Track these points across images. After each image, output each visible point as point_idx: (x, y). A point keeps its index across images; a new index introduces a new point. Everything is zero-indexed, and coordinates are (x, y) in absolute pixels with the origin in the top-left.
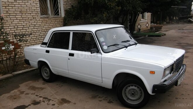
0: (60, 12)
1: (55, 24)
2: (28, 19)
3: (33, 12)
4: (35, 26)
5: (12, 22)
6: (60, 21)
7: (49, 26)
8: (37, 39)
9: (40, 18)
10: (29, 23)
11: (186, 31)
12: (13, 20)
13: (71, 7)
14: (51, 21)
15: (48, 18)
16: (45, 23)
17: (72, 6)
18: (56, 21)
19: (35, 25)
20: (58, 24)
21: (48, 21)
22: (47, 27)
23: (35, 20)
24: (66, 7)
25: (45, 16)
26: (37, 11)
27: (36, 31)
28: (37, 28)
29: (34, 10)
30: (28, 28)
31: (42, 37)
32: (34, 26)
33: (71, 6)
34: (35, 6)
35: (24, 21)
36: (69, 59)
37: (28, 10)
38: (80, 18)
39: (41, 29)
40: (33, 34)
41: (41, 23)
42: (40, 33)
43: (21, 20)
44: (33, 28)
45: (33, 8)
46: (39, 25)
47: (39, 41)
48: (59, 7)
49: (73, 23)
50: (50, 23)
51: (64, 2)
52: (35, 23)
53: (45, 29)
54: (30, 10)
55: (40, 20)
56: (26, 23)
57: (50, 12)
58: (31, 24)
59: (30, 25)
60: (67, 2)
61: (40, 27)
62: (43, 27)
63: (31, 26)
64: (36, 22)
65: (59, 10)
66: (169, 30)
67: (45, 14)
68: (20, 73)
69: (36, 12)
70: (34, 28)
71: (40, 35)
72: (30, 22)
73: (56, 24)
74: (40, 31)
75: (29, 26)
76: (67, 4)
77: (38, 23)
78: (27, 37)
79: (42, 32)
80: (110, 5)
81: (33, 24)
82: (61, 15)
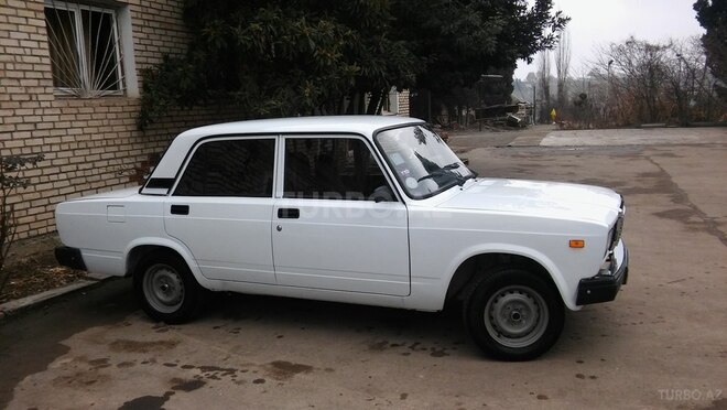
0: (120, 77)
1: (106, 122)
2: (11, 100)
3: (28, 75)
4: (36, 129)
6: (126, 109)
7: (86, 130)
8: (45, 179)
9: (51, 98)
10: (14, 115)
11: (521, 152)
13: (162, 61)
14: (90, 110)
15: (78, 97)
16: (73, 117)
17: (166, 57)
18: (112, 109)
19: (35, 124)
20: (118, 122)
21: (82, 110)
22: (80, 131)
23: (35, 105)
24: (144, 60)
25: (68, 90)
26: (42, 72)
27: (41, 146)
28: (43, 137)
29: (30, 67)
30: (8, 136)
31: (61, 172)
32: (31, 127)
33: (159, 55)
34: (35, 52)
36: (279, 229)
37: (10, 66)
38: (201, 102)
39: (57, 140)
40: (47, 156)
41: (56, 118)
42: (53, 155)
44: (28, 135)
45: (26, 59)
46: (51, 125)
47: (50, 186)
48: (118, 60)
49: (169, 119)
50: (88, 117)
51: (137, 41)
52: (34, 115)
53: (71, 139)
54: (18, 67)
55: (55, 104)
57: (85, 73)
58: (20, 120)
59: (16, 124)
60: (147, 42)
61: (53, 133)
62: (63, 132)
63: (20, 127)
64: (39, 112)
65: (117, 70)
67: (69, 85)
68: (28, 306)
69: (39, 75)
70: (32, 138)
71: (56, 162)
72: (18, 112)
73: (112, 122)
74: (55, 148)
75: (12, 128)
76: (149, 48)
77: (46, 119)
78: (28, 169)
79: (61, 151)
80: (324, 56)
81: (27, 119)
82: (125, 90)
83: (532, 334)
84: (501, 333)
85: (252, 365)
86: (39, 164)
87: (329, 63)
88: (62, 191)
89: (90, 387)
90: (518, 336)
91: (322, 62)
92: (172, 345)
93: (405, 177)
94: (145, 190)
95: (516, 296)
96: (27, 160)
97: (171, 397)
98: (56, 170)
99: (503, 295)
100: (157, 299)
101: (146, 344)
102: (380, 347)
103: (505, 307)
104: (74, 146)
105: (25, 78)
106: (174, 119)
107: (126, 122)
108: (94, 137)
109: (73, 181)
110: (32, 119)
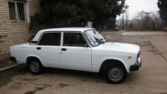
0: (25, 18)
1: (22, 28)
3: (4, 17)
6: (27, 25)
8: (8, 41)
9: (9, 22)
13: (35, 14)
14: (18, 25)
15: (16, 22)
16: (14, 27)
17: (36, 13)
18: (23, 25)
19: (6, 28)
20: (25, 28)
21: (16, 25)
22: (16, 30)
23: (6, 24)
24: (31, 14)
25: (13, 21)
26: (7, 16)
27: (7, 33)
28: (7, 31)
29: (5, 15)
32: (5, 29)
33: (35, 13)
34: (6, 12)
36: (62, 53)
38: (44, 24)
39: (11, 32)
41: (10, 27)
44: (4, 31)
45: (4, 13)
46: (9, 29)
47: (8, 43)
48: (25, 14)
50: (18, 27)
51: (30, 9)
54: (2, 15)
55: (10, 24)
57: (17, 17)
58: (2, 27)
60: (32, 10)
61: (10, 30)
62: (12, 30)
63: (2, 29)
64: (6, 25)
65: (25, 16)
66: (106, 36)
67: (14, 19)
68: (3, 70)
69: (7, 17)
71: (10, 37)
72: (2, 25)
74: (10, 34)
76: (32, 11)
77: (8, 27)
78: (4, 39)
79: (11, 34)
80: (73, 14)
81: (4, 27)
82: (26, 21)
83: (119, 78)
84: (112, 77)
85: (55, 84)
86: (6, 38)
87: (74, 15)
88: (11, 44)
89: (17, 89)
90: (116, 78)
91: (72, 15)
92: (36, 79)
93: (91, 42)
94: (31, 44)
95: (116, 69)
96: (3, 37)
97: (36, 92)
98: (10, 39)
99: (113, 69)
100: (33, 69)
101: (30, 79)
102: (84, 81)
103: (113, 72)
104: (14, 33)
105: (3, 18)
106: (38, 27)
107: (27, 28)
108: (19, 31)
109: (14, 42)
110: (5, 27)
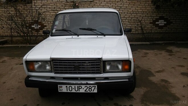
1: (144, 6)
2: (115, 1)
4: (121, 8)
5: (100, 4)
7: (136, 9)
10: (115, 5)
12: (102, 2)
14: (139, 3)
16: (133, 5)
18: (147, 3)
19: (121, 7)
20: (148, 6)
21: (136, 3)
22: (135, 9)
23: (122, 2)
27: (122, 12)
28: (123, 10)
31: (126, 19)
32: (120, 8)
35: (110, 3)
39: (127, 11)
42: (125, 15)
43: (108, 3)
46: (126, 7)
50: (138, 5)
52: (121, 5)
53: (131, 11)
55: (128, 2)
56: (112, 5)
58: (117, 6)
61: (126, 9)
62: (129, 9)
71: (125, 17)
72: (117, 4)
73: (146, 7)
74: (125, 13)
77: (124, 5)
79: (127, 14)
98: (125, 19)
104: (131, 13)
107: (152, 6)
108: (139, 11)
109: (130, 22)
110: (120, 6)
